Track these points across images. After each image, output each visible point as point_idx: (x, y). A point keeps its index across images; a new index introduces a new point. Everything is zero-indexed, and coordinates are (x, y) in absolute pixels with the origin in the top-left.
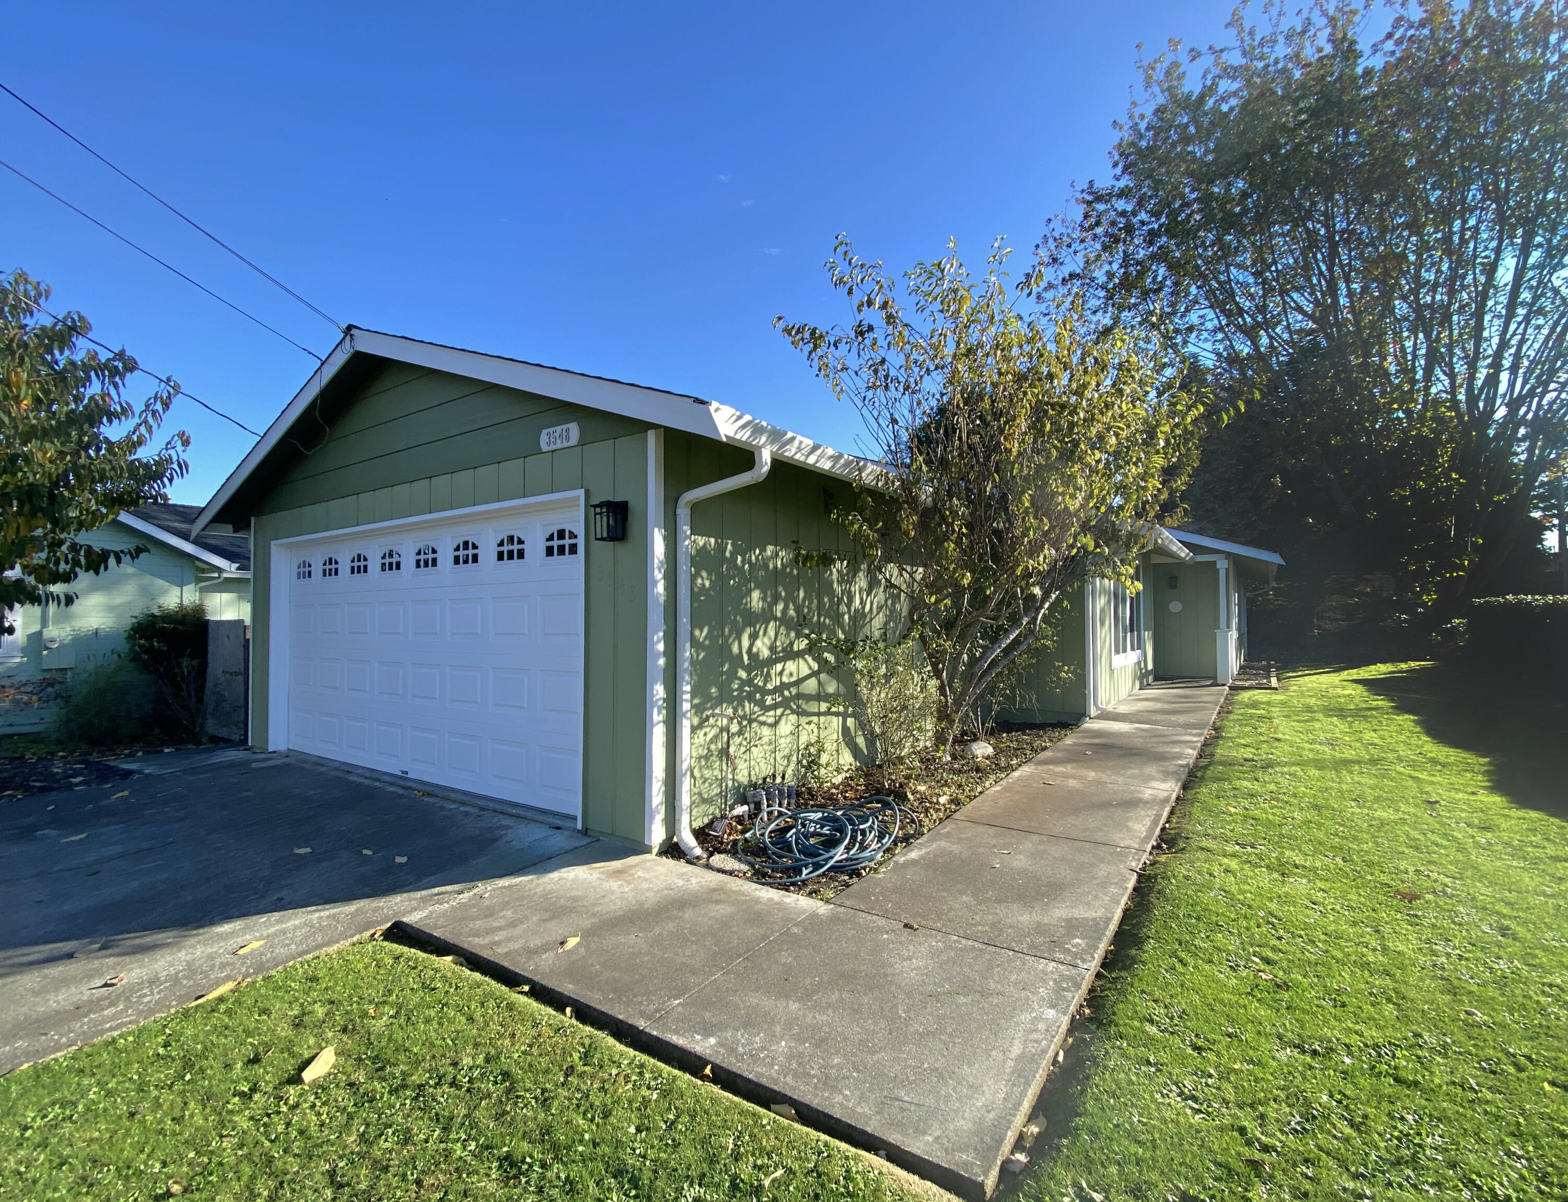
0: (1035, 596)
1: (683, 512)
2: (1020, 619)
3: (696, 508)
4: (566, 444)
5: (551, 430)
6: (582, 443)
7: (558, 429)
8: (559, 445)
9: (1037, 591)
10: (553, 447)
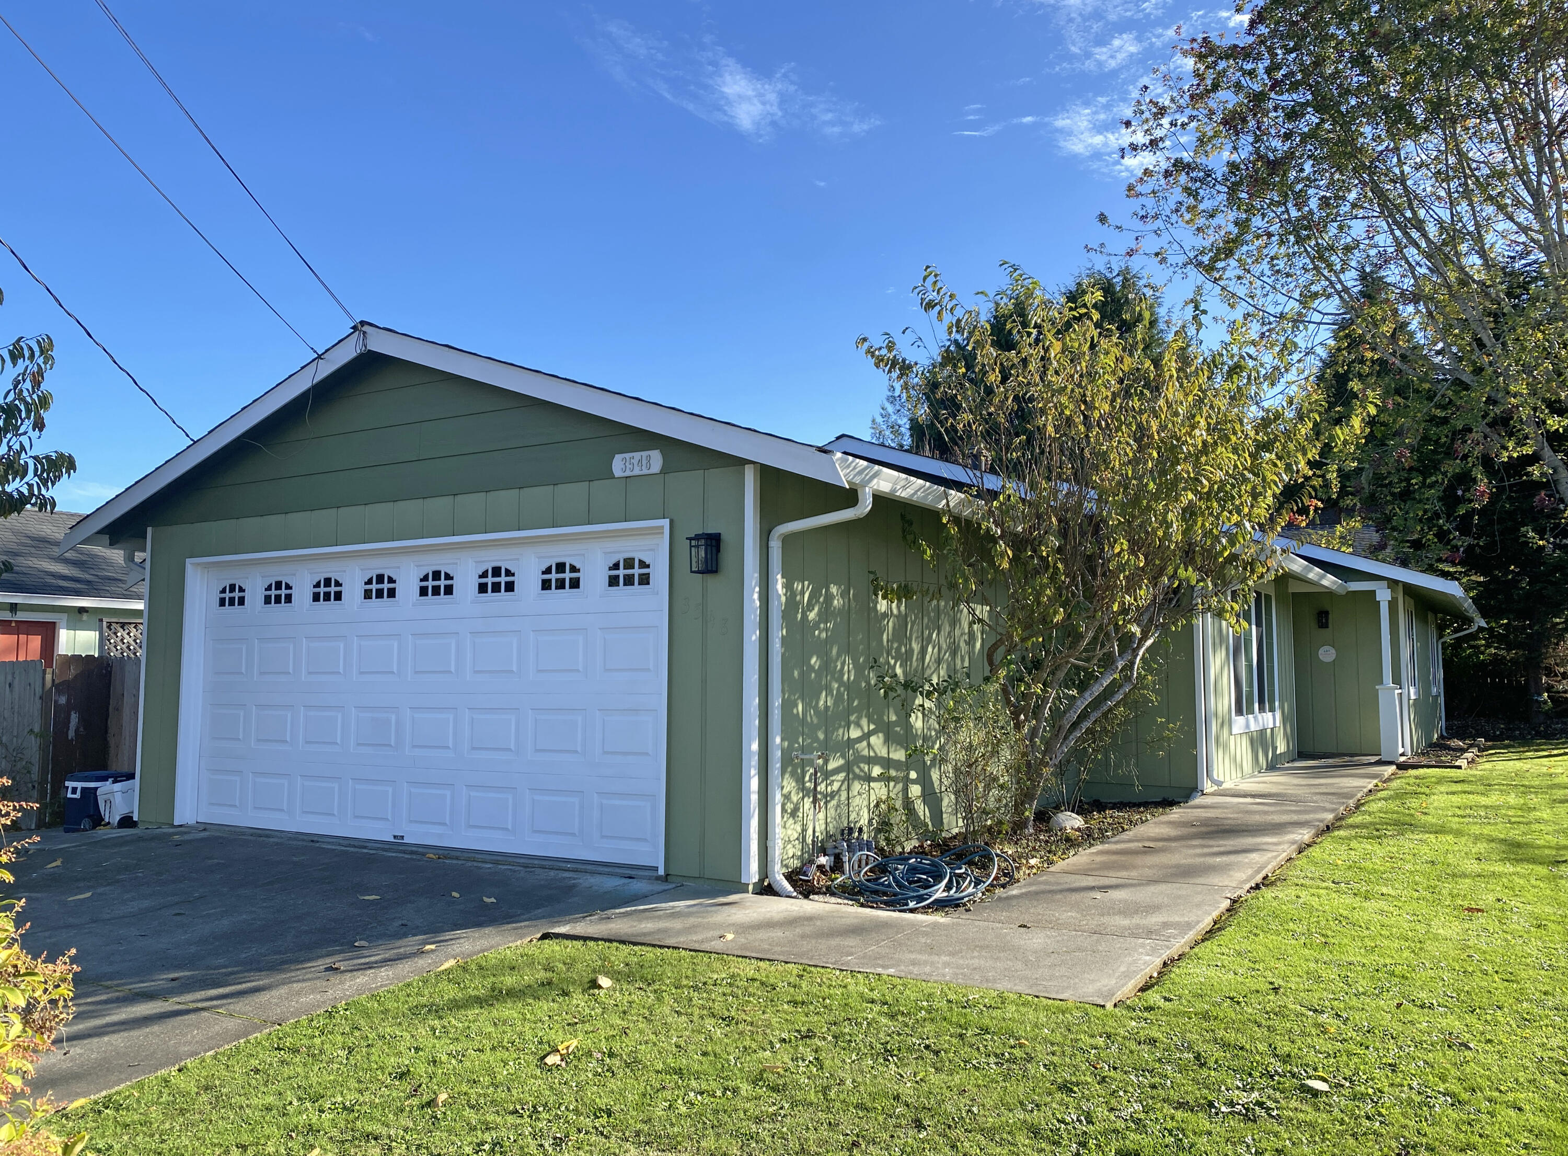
0: (1134, 634)
1: (775, 545)
2: (1113, 662)
3: (787, 540)
4: (645, 472)
5: (627, 455)
6: (664, 471)
7: (637, 455)
8: (637, 472)
9: (1135, 629)
10: (628, 473)
